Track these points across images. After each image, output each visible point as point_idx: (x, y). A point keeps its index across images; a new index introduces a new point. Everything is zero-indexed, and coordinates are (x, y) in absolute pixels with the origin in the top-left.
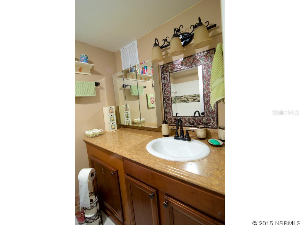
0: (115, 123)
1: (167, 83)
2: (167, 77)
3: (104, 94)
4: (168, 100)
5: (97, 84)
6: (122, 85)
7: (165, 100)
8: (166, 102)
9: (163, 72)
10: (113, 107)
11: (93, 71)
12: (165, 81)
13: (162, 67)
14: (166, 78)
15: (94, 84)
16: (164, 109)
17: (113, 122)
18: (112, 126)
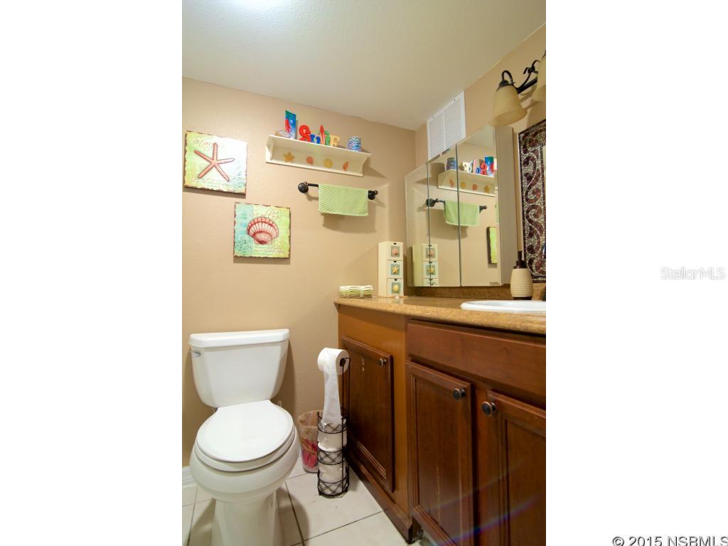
0: (401, 281)
1: (534, 173)
2: (535, 157)
3: (384, 215)
4: (536, 216)
5: (372, 195)
6: (425, 201)
7: (528, 217)
8: (530, 221)
9: (525, 147)
10: (400, 244)
11: (367, 169)
12: (530, 169)
13: (522, 135)
14: (533, 159)
15: (367, 194)
16: (524, 239)
17: (396, 276)
18: (393, 284)
